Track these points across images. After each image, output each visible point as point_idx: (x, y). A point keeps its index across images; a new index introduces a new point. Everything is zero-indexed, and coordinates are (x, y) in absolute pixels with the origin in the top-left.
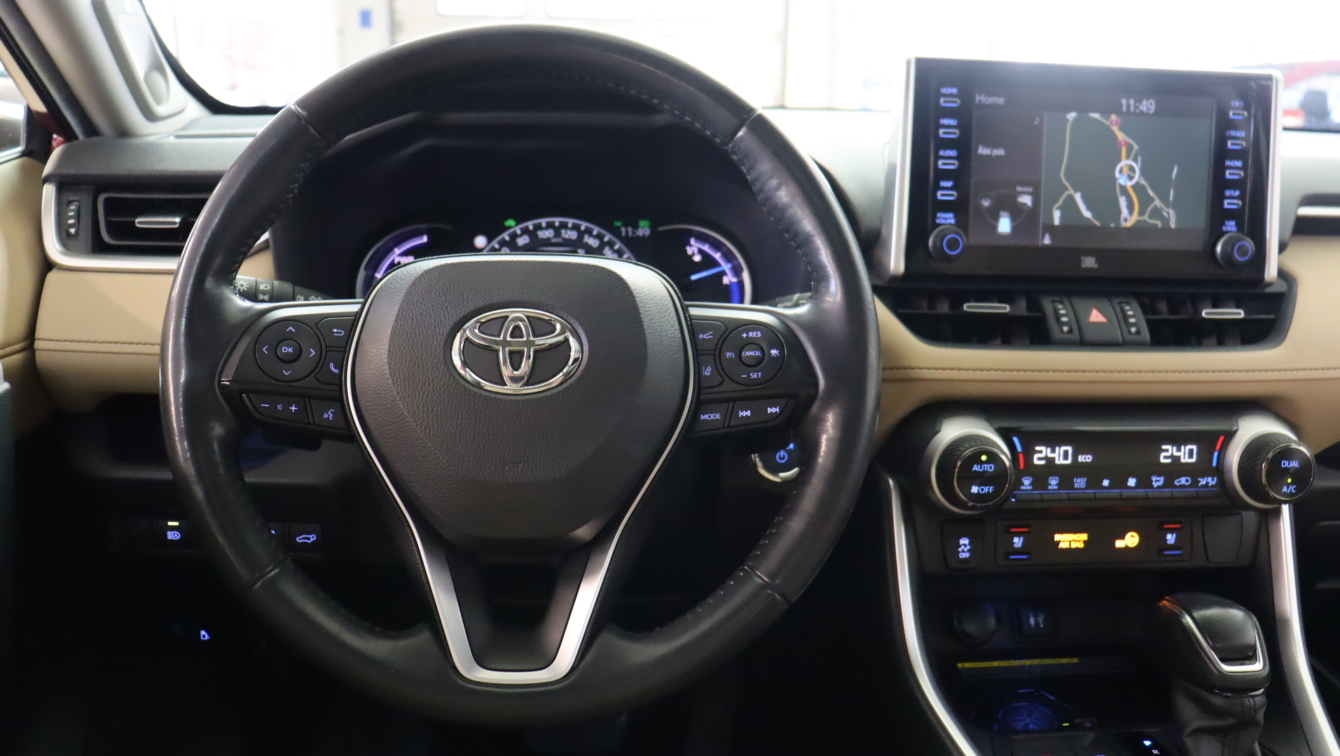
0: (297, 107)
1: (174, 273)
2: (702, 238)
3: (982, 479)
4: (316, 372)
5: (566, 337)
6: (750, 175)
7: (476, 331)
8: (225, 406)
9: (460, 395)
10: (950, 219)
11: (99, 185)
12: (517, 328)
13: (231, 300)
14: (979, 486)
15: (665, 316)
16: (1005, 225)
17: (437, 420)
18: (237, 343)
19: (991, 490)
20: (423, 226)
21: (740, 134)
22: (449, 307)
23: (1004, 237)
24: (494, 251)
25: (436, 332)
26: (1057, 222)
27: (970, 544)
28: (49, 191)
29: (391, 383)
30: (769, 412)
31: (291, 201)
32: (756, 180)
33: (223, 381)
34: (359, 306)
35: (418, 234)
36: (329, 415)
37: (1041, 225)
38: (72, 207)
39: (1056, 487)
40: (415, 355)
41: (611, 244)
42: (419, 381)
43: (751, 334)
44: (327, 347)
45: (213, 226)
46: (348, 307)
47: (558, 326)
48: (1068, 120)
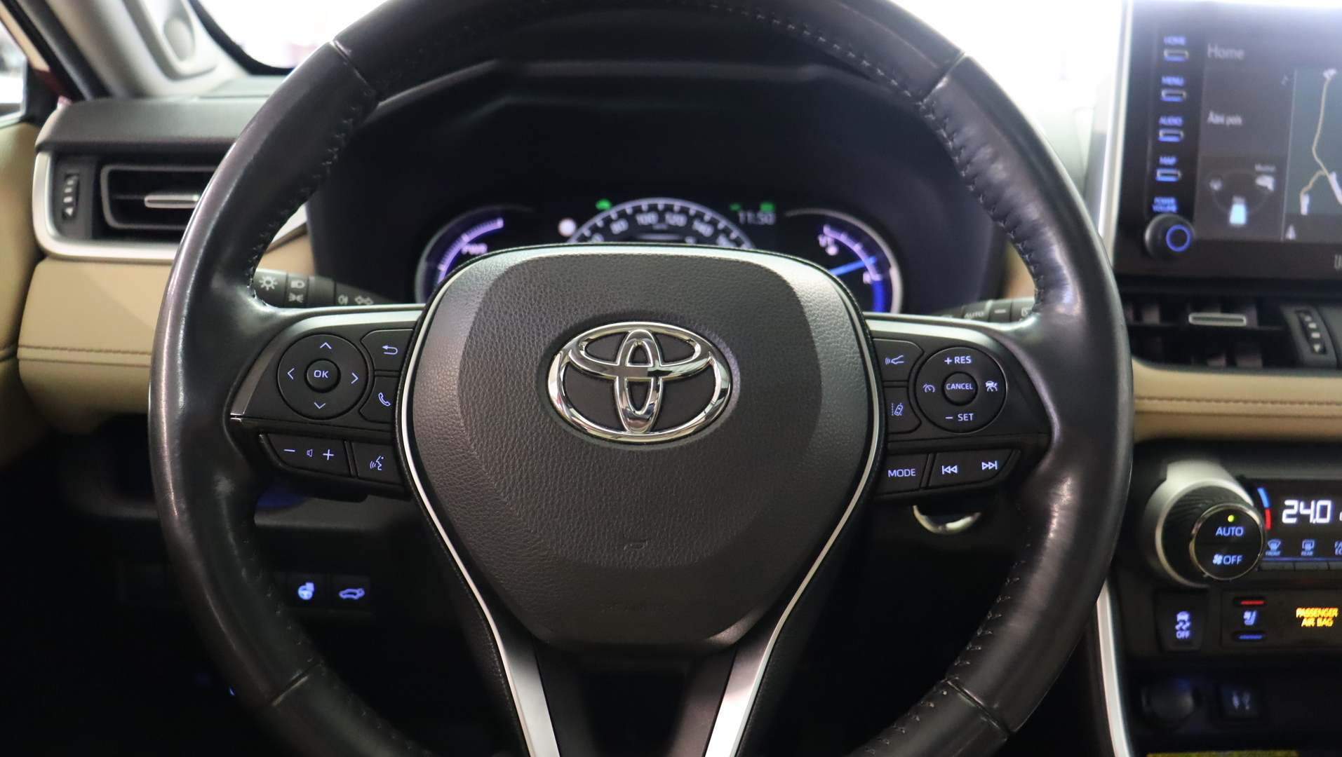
0: (337, 43)
1: (171, 264)
2: (838, 226)
3: (1228, 546)
4: (360, 404)
5: (708, 362)
6: (952, 140)
7: (583, 353)
8: (236, 449)
9: (559, 444)
10: (1171, 205)
11: (104, 154)
12: (640, 348)
13: (246, 304)
14: (1224, 555)
15: (841, 333)
16: (1238, 214)
17: (527, 478)
18: (253, 364)
19: (1239, 560)
20: (498, 208)
21: (940, 85)
22: (544, 319)
23: (1237, 229)
24: (583, 240)
25: (526, 354)
26: (1304, 210)
27: (1190, 620)
28: (42, 163)
29: (462, 425)
30: (983, 468)
31: (328, 171)
32: (962, 147)
33: (234, 416)
34: (419, 313)
35: (491, 217)
36: (377, 464)
37: (1284, 216)
38: (71, 182)
39: (1311, 554)
40: (496, 386)
41: (726, 232)
42: (501, 423)
43: (957, 360)
44: (374, 370)
45: (223, 204)
46: (404, 315)
47: (698, 348)
48: (1324, 79)
